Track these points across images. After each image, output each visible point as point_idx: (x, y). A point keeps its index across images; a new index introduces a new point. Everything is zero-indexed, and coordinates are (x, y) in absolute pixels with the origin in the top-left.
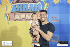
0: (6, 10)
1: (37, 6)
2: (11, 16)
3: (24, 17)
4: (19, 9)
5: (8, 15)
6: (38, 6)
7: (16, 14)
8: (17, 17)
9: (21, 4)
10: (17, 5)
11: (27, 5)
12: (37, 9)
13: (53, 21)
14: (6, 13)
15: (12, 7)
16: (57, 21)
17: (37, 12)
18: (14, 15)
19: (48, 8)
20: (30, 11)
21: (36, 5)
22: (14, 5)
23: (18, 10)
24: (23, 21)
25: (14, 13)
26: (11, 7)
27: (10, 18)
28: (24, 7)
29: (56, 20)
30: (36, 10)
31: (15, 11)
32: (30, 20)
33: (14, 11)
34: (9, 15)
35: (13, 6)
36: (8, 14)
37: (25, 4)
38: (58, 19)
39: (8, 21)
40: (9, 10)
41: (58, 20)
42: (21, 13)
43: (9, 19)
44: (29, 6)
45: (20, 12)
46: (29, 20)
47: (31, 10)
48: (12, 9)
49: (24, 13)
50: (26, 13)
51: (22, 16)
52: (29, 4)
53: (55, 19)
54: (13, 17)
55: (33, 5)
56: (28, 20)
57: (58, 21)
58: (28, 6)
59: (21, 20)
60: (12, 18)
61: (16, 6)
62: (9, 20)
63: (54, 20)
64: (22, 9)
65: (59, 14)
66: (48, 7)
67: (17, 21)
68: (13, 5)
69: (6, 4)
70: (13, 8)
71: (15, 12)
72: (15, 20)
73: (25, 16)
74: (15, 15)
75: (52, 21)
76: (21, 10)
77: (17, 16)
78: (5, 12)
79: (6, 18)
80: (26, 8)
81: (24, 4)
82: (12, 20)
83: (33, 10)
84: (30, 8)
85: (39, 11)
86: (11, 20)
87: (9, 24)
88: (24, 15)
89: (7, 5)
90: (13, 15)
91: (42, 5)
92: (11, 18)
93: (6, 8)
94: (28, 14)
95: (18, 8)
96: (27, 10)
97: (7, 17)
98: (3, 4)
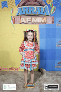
0: (12, 13)
1: (44, 10)
3: (30, 20)
5: (13, 19)
8: (23, 20)
9: (27, 7)
10: (23, 8)
12: (44, 12)
14: (12, 16)
15: (18, 10)
17: (44, 15)
18: (20, 18)
22: (20, 8)
23: (24, 13)
24: (29, 24)
25: (19, 16)
28: (30, 10)
32: (37, 24)
33: (19, 14)
34: (14, 18)
35: (19, 9)
37: (32, 7)
39: (14, 24)
40: (15, 13)
43: (14, 22)
45: (26, 15)
46: (35, 23)
47: (37, 13)
55: (40, 8)
60: (17, 21)
61: (22, 9)
66: (54, 10)
67: (23, 25)
69: (12, 7)
70: (19, 11)
72: (21, 24)
73: (31, 20)
74: (21, 18)
75: (59, 25)
76: (27, 13)
77: (23, 19)
78: (10, 15)
79: (12, 21)
80: (32, 11)
81: (30, 7)
82: (18, 23)
83: (39, 13)
84: (37, 11)
87: (14, 27)
88: (30, 18)
89: (13, 8)
90: (18, 18)
91: (49, 8)
93: (12, 11)
94: (34, 17)
95: (24, 11)
96: (33, 13)
97: (13, 20)
98: (9, 6)
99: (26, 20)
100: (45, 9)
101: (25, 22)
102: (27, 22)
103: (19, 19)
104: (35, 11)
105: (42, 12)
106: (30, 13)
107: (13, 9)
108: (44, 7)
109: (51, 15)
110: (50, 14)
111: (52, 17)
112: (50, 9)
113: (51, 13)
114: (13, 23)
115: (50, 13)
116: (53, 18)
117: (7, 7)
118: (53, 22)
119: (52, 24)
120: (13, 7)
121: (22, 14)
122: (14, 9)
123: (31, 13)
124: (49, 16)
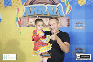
0: (18, 13)
1: (57, 9)
2: (23, 21)
4: (34, 12)
8: (31, 22)
9: (36, 6)
10: (31, 7)
12: (57, 12)
13: (78, 28)
15: (25, 9)
16: (83, 28)
17: (57, 16)
18: (27, 19)
19: (71, 11)
21: (56, 7)
22: (28, 7)
26: (24, 10)
27: (22, 23)
29: (81, 27)
30: (55, 14)
31: (29, 15)
33: (27, 14)
35: (26, 8)
36: (20, 19)
37: (42, 6)
38: (84, 25)
39: (20, 27)
40: (21, 13)
41: (83, 27)
42: (36, 17)
45: (35, 16)
46: (47, 26)
47: (49, 13)
48: (25, 12)
52: (46, 6)
53: (80, 25)
54: (26, 22)
55: (52, 7)
56: (45, 27)
57: (84, 28)
58: (45, 8)
60: (24, 23)
61: (30, 8)
64: (38, 12)
65: (85, 19)
66: (70, 9)
67: (31, 28)
68: (26, 6)
69: (17, 6)
70: (26, 11)
72: (29, 26)
75: (76, 28)
76: (36, 13)
78: (15, 16)
81: (40, 6)
82: (25, 26)
83: (52, 13)
84: (48, 11)
85: (59, 15)
86: (23, 26)
87: (21, 31)
89: (19, 6)
91: (63, 7)
92: (23, 24)
93: (17, 11)
94: (45, 18)
95: (32, 11)
98: (14, 5)
100: (59, 8)
104: (46, 11)
105: (55, 12)
106: (40, 13)
107: (18, 8)
108: (57, 6)
109: (66, 16)
111: (67, 18)
112: (65, 7)
114: (19, 26)
115: (65, 13)
116: (68, 19)
118: (68, 24)
119: (67, 27)
121: (30, 14)
122: (20, 8)
124: (64, 17)
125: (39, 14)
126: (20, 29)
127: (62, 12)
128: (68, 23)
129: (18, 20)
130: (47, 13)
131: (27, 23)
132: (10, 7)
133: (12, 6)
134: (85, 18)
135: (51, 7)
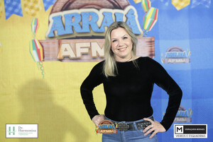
0: (35, 31)
1: (125, 18)
2: (49, 48)
3: (86, 50)
4: (73, 27)
5: (39, 47)
6: (127, 18)
7: (63, 41)
8: (66, 50)
9: (77, 14)
10: (66, 16)
11: (96, 14)
13: (173, 60)
14: (34, 41)
15: (52, 21)
16: (184, 60)
18: (57, 45)
19: (156, 21)
20: (102, 33)
22: (58, 17)
23: (69, 31)
24: (83, 61)
25: (56, 40)
26: (49, 22)
27: (45, 53)
28: (85, 22)
33: (56, 32)
34: (42, 46)
35: (53, 18)
36: (41, 44)
38: (188, 53)
39: (41, 63)
40: (44, 31)
41: (186, 58)
42: (77, 38)
43: (43, 56)
44: (101, 17)
45: (74, 36)
47: (106, 28)
48: (52, 28)
49: (87, 40)
50: (93, 37)
51: (81, 46)
52: (100, 13)
53: (178, 53)
54: (54, 51)
55: (113, 15)
57: (187, 61)
58: (97, 17)
59: (76, 59)
60: (51, 53)
61: (63, 18)
62: (42, 59)
63: (174, 58)
64: (82, 27)
66: (155, 19)
67: (66, 63)
69: (33, 15)
70: (54, 25)
71: (60, 36)
72: (61, 60)
73: (90, 49)
74: (59, 44)
75: (170, 61)
76: (78, 29)
77: (67, 48)
78: (30, 38)
79: (35, 53)
80: (91, 23)
81: (85, 13)
82: (52, 59)
84: (104, 24)
86: (49, 60)
87: (43, 71)
89: (38, 16)
90: (53, 45)
91: (138, 13)
92: (49, 55)
93: (34, 26)
95: (68, 25)
97: (38, 51)
98: (27, 13)
99: (75, 51)
100: (129, 16)
101: (72, 56)
102: (79, 55)
103: (57, 48)
104: (99, 23)
106: (86, 29)
107: (37, 20)
108: (124, 12)
109: (146, 34)
110: (141, 31)
111: (148, 39)
112: (142, 15)
113: (146, 27)
114: (40, 59)
115: (142, 28)
116: (151, 42)
117: (19, 14)
118: (151, 52)
120: (37, 13)
123: (88, 30)
124: (141, 36)
125: (84, 30)
126: (42, 66)
127: (136, 25)
128: (151, 49)
129: (37, 47)
130: (102, 28)
131: (56, 53)
132: (18, 17)
133: (22, 15)
134: (190, 39)
135: (111, 14)
